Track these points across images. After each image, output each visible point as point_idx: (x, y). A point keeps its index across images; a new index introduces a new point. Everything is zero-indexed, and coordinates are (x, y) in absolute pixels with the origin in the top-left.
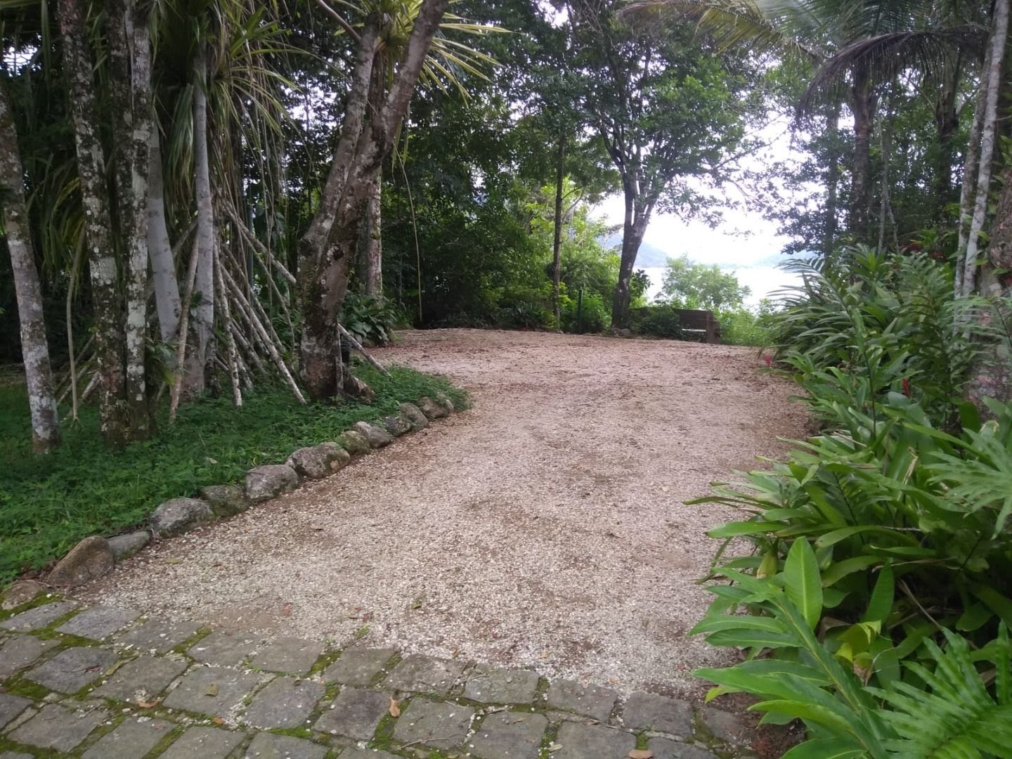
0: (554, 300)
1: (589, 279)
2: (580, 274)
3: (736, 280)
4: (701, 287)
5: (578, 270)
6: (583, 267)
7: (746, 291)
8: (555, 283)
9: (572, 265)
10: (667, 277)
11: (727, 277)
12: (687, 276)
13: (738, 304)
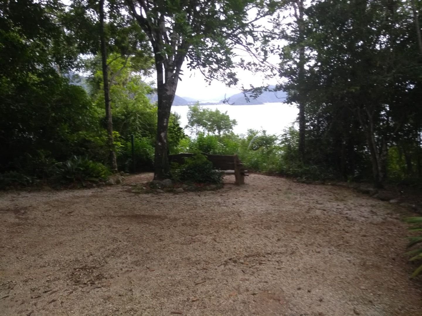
0: (110, 146)
1: (141, 124)
2: (134, 121)
3: (228, 117)
4: (209, 121)
5: (132, 118)
6: (136, 116)
7: (234, 122)
8: (109, 132)
9: (128, 114)
10: (190, 117)
11: (223, 115)
12: (201, 115)
13: (231, 130)
